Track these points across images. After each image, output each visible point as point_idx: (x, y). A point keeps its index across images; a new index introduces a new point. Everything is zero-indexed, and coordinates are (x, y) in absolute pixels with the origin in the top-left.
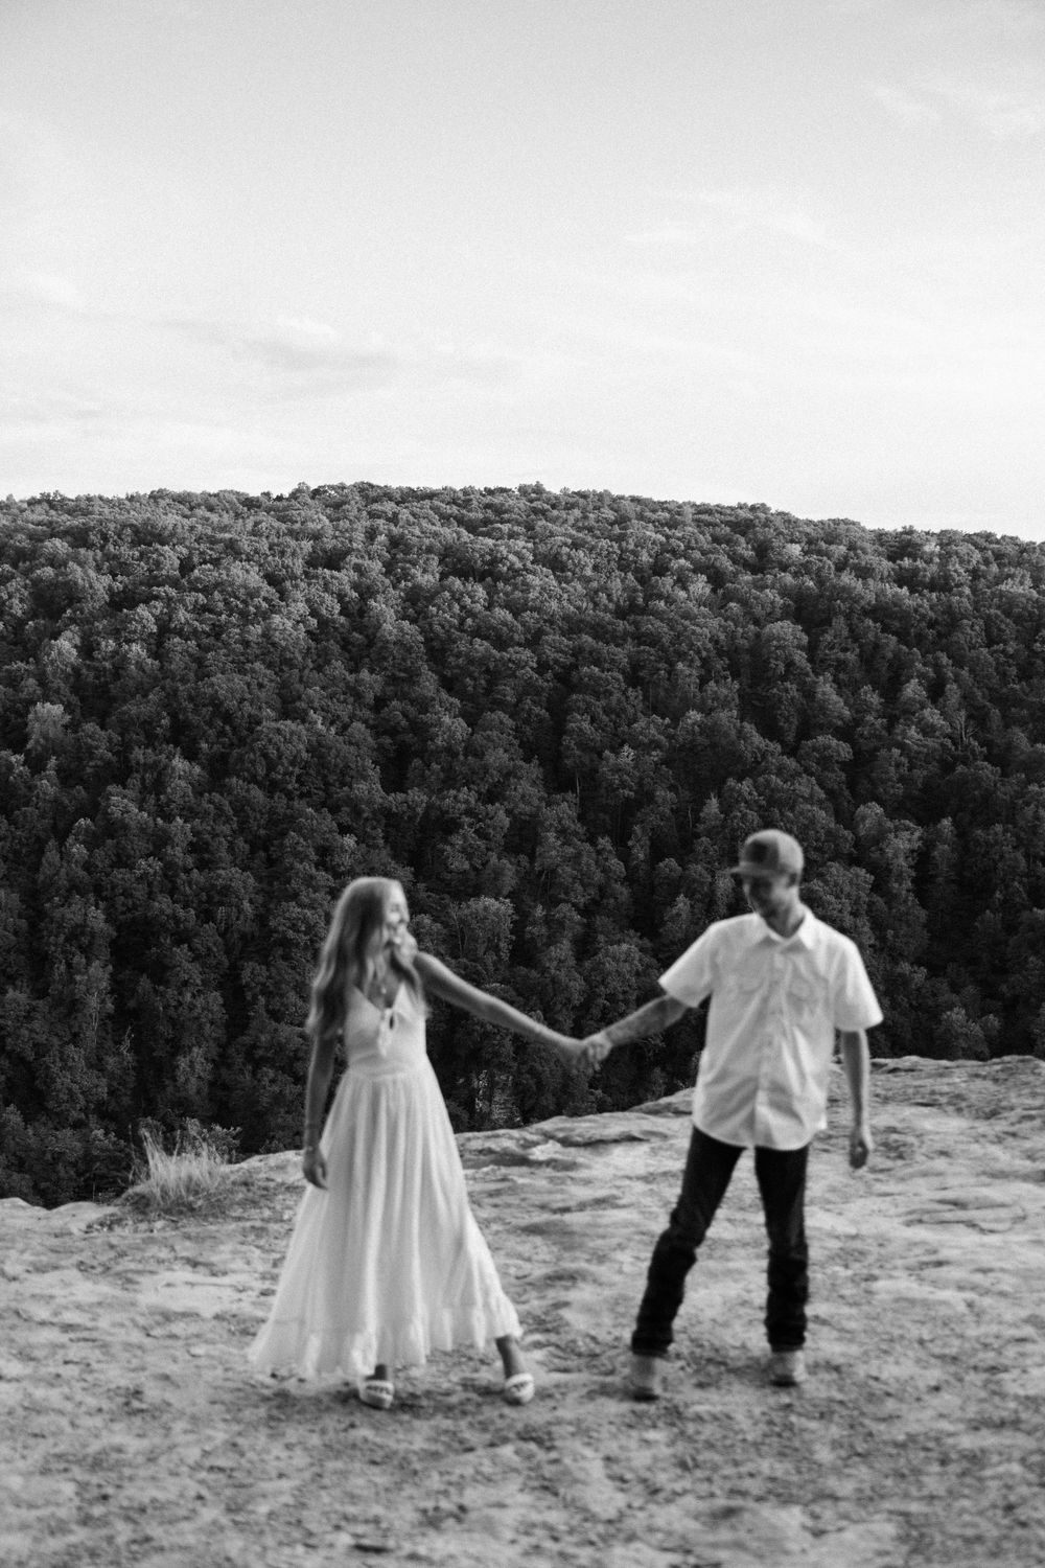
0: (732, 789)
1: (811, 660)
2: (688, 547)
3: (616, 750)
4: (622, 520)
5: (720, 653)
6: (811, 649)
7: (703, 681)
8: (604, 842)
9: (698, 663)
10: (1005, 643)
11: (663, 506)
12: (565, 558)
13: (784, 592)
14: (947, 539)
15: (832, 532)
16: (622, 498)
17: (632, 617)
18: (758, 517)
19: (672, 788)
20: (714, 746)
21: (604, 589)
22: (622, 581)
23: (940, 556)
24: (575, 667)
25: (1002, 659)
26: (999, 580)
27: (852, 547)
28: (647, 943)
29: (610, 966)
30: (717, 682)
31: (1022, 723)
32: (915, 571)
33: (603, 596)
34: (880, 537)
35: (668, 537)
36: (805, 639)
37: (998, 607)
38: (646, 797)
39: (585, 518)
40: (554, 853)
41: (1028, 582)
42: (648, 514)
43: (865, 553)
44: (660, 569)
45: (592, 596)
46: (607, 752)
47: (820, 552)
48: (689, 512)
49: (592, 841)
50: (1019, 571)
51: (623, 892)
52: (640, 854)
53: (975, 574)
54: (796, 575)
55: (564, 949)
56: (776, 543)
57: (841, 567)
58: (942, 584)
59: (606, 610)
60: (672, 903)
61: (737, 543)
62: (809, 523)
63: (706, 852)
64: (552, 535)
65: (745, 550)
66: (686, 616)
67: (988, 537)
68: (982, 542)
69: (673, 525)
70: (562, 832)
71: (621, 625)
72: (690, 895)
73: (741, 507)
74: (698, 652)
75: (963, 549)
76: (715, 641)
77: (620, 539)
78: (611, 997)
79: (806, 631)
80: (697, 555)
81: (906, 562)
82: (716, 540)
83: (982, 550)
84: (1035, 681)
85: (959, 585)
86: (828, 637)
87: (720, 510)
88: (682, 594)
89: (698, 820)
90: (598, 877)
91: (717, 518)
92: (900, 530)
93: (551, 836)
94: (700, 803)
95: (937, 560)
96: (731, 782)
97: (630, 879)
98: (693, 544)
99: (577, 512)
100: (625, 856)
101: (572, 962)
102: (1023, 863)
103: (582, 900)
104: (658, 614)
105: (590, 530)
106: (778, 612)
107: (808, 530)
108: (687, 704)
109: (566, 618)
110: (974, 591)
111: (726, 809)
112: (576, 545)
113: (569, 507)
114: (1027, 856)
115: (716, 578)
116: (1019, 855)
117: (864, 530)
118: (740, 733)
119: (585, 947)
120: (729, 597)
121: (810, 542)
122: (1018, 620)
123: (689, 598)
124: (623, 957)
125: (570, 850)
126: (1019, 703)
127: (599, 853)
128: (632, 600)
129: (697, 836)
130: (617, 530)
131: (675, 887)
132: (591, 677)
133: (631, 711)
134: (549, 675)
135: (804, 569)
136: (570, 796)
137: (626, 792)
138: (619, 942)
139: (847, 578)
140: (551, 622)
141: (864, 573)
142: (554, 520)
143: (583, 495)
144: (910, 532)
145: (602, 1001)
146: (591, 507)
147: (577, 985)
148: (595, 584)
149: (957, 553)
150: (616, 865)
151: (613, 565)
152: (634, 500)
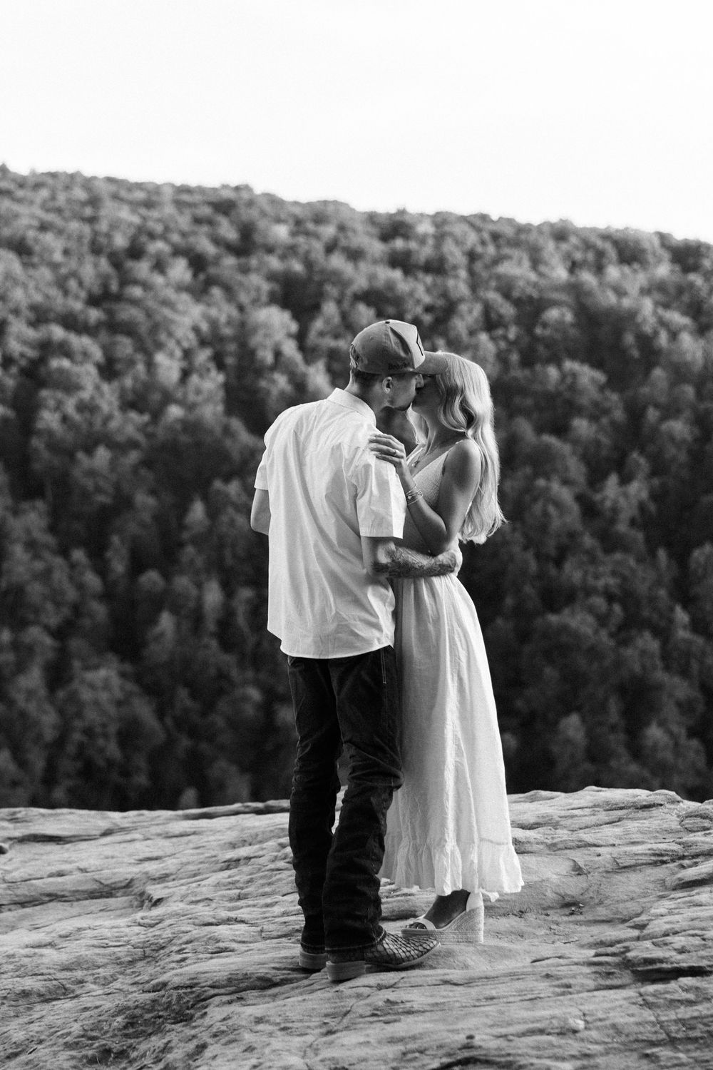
0: (218, 492)
1: (302, 347)
2: (167, 229)
3: (89, 451)
4: (94, 201)
5: (203, 343)
6: (301, 337)
7: (185, 374)
8: (78, 555)
9: (178, 353)
10: (506, 327)
11: (139, 186)
12: (30, 242)
13: (272, 277)
14: (441, 221)
15: (320, 213)
16: (94, 178)
17: (106, 305)
18: (240, 198)
19: (153, 492)
20: (198, 444)
21: (74, 274)
22: (96, 265)
23: (435, 237)
24: (42, 360)
25: (503, 345)
26: (497, 261)
27: (342, 228)
28: (128, 667)
29: (86, 695)
30: (201, 376)
31: (527, 413)
32: (408, 254)
33: (73, 284)
34: (372, 218)
35: (144, 218)
36: (294, 327)
37: (498, 289)
38: (123, 503)
39: (53, 198)
40: (21, 569)
41: (526, 263)
42: (123, 193)
43: (354, 231)
44: (135, 252)
45: (61, 284)
46: (80, 455)
47: (307, 234)
48: (168, 195)
49: (64, 552)
50: (516, 253)
51: (100, 611)
52: (119, 567)
53: (472, 256)
54: (283, 257)
55: (33, 678)
56: (262, 224)
57: (330, 248)
58: (437, 267)
59: (77, 297)
60: (153, 620)
61: (219, 224)
62: (296, 203)
63: (192, 562)
64: (16, 216)
65: (229, 232)
66: (166, 303)
67: (484, 218)
68: (478, 223)
69: (149, 204)
70: (31, 545)
71: (94, 315)
72: (175, 611)
73: (225, 187)
74: (178, 342)
75: (458, 229)
76: (196, 330)
77: (92, 220)
78: (89, 732)
79: (296, 316)
80: (176, 238)
81: (399, 244)
82: (198, 221)
83: (478, 230)
84: (538, 367)
85: (455, 267)
86: (318, 324)
87: (201, 190)
88: (158, 280)
89: (182, 527)
90: (71, 594)
91: (197, 198)
92: (393, 211)
93: (18, 551)
94: (183, 508)
95: (431, 242)
96: (218, 484)
97: (107, 596)
98: (172, 225)
99: (44, 193)
100: (102, 570)
101: (43, 692)
102: (533, 566)
103: (54, 620)
104: (135, 302)
105: (59, 211)
106: (264, 298)
107: (297, 211)
108: (168, 398)
109: (34, 308)
110: (471, 272)
111: (213, 513)
112: (44, 227)
113: (38, 186)
114: (538, 556)
115: (198, 263)
116: (529, 556)
117: (353, 210)
118: (227, 430)
119: (58, 675)
120: (210, 282)
121: (298, 222)
122: (518, 303)
123: (167, 285)
124: (100, 684)
125: (39, 566)
126: (523, 391)
127: (73, 566)
128: (105, 286)
129: (181, 545)
130: (88, 211)
131: (159, 602)
132: (61, 371)
133: (105, 408)
134: (14, 370)
135: (291, 251)
136: (40, 504)
137: (101, 499)
138: (96, 667)
139: (337, 262)
140: (16, 312)
141: (355, 255)
142: (20, 201)
143: (54, 175)
144: (402, 212)
145: (77, 737)
146: (60, 186)
147: (48, 720)
148: (63, 271)
149: (451, 234)
150: (92, 580)
151: (85, 249)
152: (110, 180)
